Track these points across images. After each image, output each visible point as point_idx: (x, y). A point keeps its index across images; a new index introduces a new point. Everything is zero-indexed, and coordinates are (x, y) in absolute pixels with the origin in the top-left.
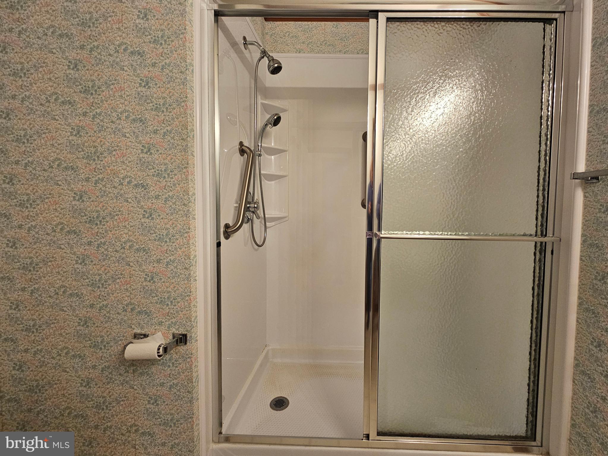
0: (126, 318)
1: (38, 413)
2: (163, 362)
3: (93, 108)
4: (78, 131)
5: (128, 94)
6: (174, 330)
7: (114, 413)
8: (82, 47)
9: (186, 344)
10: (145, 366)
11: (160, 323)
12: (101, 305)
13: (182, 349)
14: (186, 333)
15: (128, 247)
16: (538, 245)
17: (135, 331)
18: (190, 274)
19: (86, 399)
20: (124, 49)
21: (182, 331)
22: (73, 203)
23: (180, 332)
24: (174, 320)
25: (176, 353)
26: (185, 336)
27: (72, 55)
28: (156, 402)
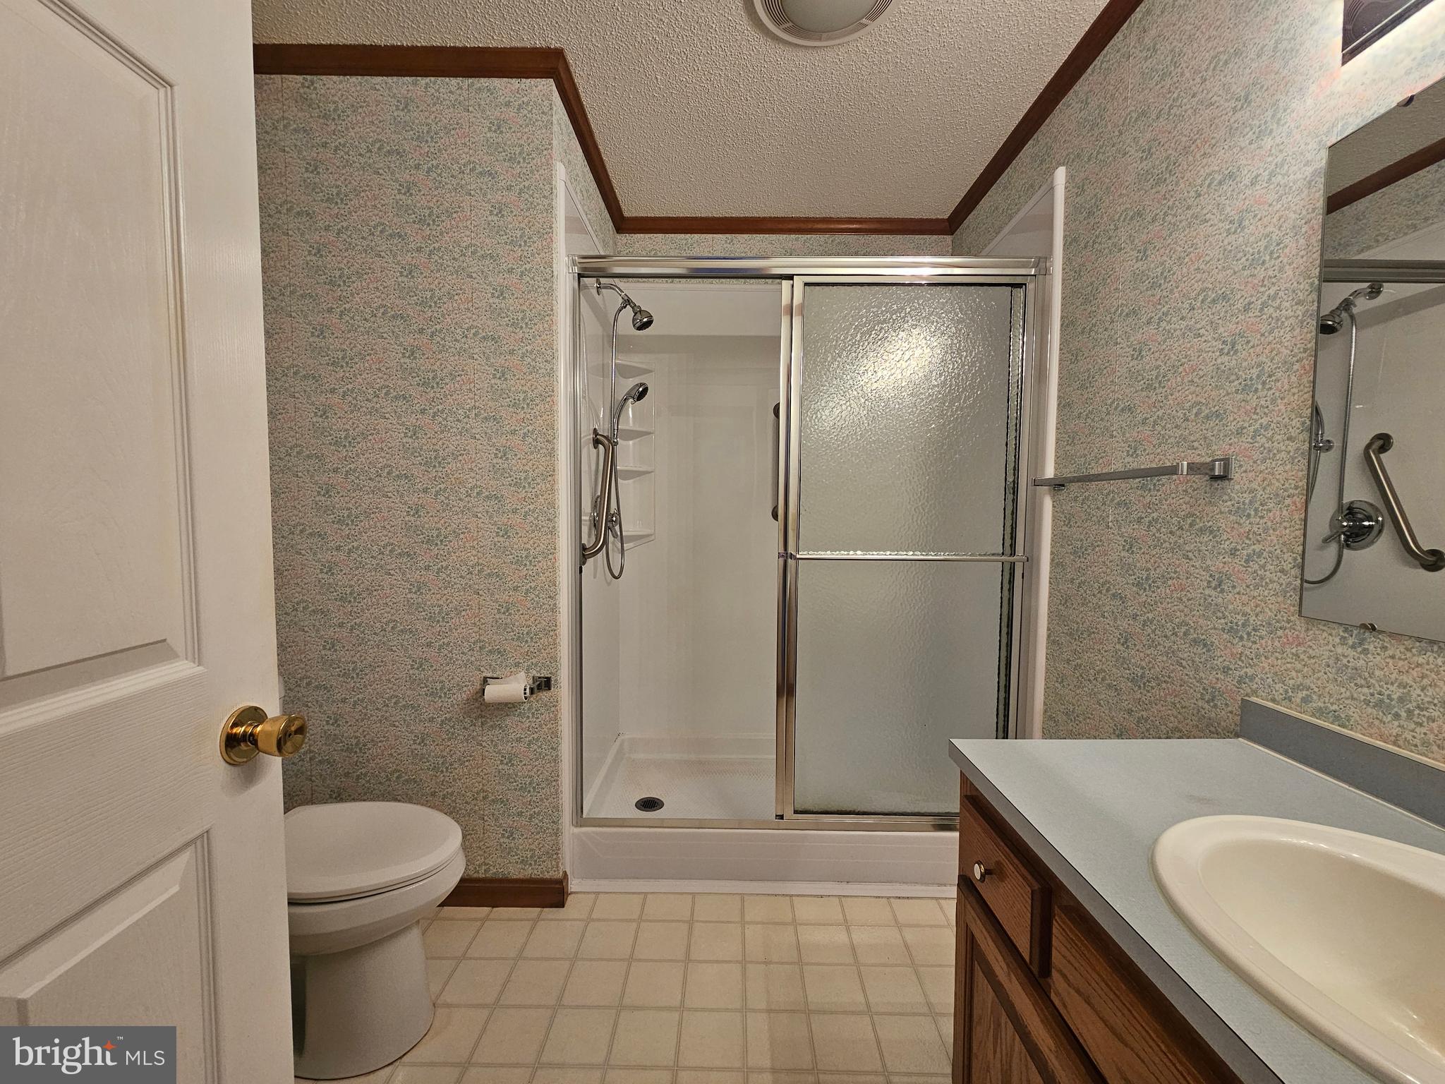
0: (473, 659)
1: (358, 778)
2: (521, 713)
3: (433, 404)
4: (415, 432)
5: (478, 387)
6: (534, 672)
7: (456, 777)
8: (421, 331)
9: (550, 689)
10: (496, 717)
11: (517, 665)
12: (441, 643)
13: (544, 695)
14: (549, 675)
15: (476, 572)
16: (1007, 567)
17: (484, 674)
18: (555, 604)
19: (421, 760)
20: (474, 334)
21: (545, 673)
22: (407, 519)
23: (542, 675)
24: (534, 661)
25: (537, 701)
26: (548, 679)
27: (408, 340)
28: (510, 762)
